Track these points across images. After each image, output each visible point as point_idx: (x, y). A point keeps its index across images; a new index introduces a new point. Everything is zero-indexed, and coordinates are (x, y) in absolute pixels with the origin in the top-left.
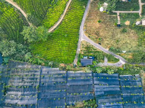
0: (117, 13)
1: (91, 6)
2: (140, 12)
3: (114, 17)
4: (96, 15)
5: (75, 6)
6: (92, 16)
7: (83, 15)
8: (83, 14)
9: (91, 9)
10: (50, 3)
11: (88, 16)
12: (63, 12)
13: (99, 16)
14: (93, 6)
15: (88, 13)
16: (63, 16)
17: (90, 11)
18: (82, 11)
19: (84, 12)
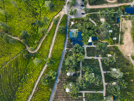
0: (82, 93)
1: (58, 87)
2: (104, 92)
3: (80, 98)
4: (62, 97)
5: (42, 88)
6: (58, 98)
7: (50, 98)
8: (50, 96)
9: (58, 90)
10: (20, 81)
11: (54, 98)
12: (31, 93)
13: (65, 98)
14: (59, 87)
15: (55, 94)
16: (31, 96)
17: (56, 92)
18: (48, 93)
19: (51, 94)
